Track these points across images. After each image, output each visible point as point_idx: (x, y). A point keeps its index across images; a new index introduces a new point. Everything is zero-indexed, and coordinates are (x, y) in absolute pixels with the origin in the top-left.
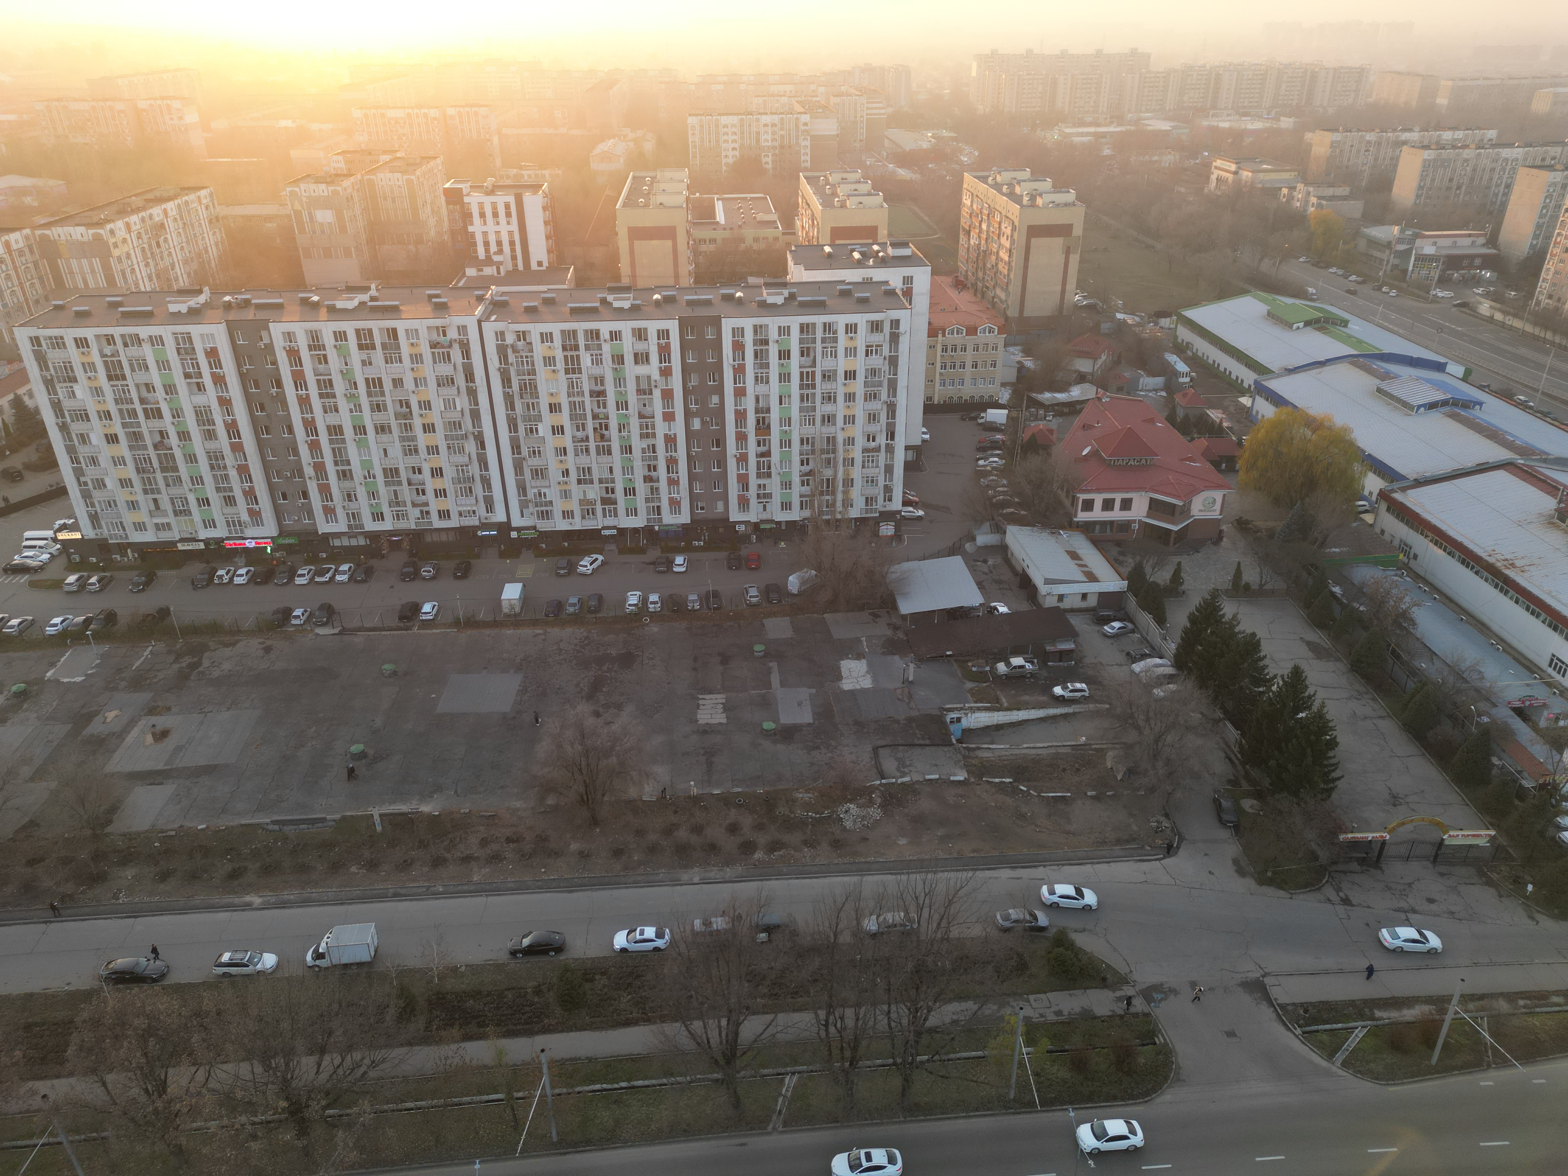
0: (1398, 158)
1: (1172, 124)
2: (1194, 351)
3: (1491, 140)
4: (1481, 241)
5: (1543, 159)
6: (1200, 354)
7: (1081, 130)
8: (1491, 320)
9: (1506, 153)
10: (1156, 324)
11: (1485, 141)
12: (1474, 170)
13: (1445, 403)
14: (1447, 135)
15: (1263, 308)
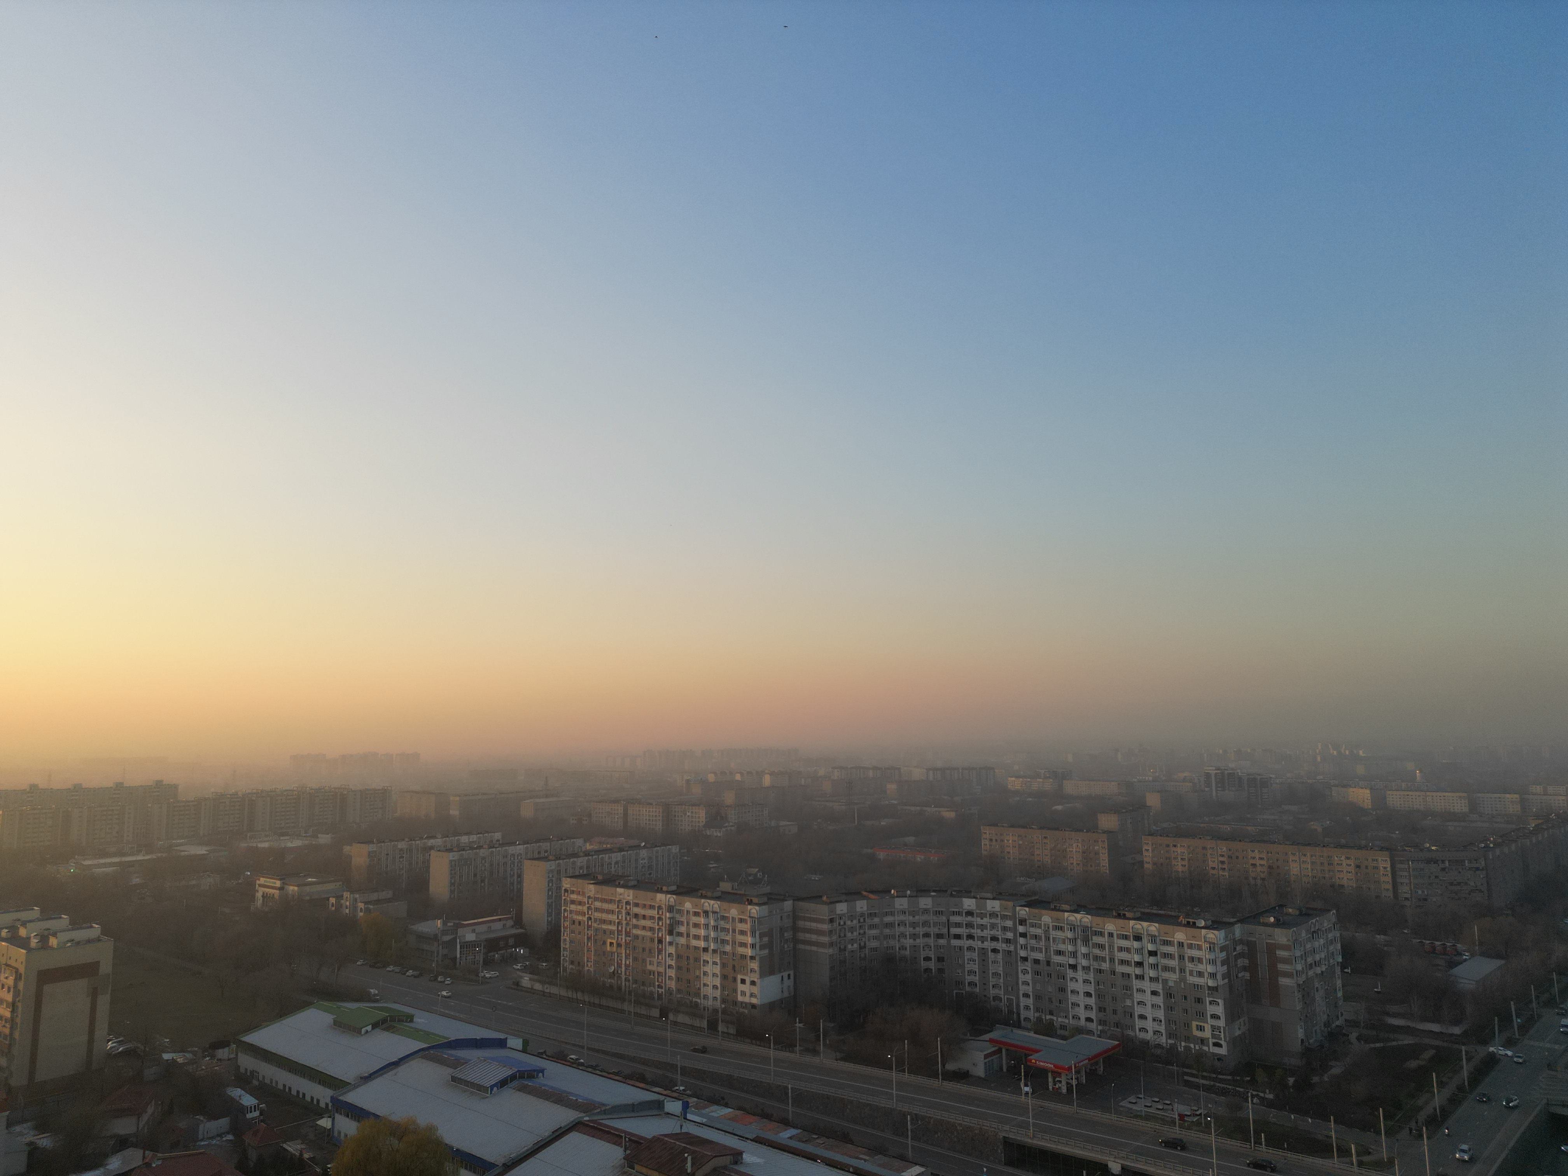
0: (429, 861)
1: (208, 848)
2: (261, 1079)
3: (498, 840)
4: (510, 923)
5: (539, 853)
6: (267, 1081)
7: (102, 861)
8: (532, 991)
9: (512, 850)
10: (213, 1057)
11: (494, 842)
12: (491, 865)
13: (513, 1078)
14: (464, 839)
15: (328, 1018)
